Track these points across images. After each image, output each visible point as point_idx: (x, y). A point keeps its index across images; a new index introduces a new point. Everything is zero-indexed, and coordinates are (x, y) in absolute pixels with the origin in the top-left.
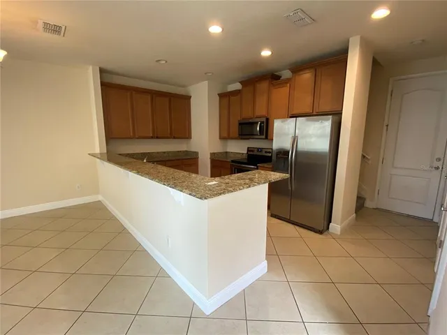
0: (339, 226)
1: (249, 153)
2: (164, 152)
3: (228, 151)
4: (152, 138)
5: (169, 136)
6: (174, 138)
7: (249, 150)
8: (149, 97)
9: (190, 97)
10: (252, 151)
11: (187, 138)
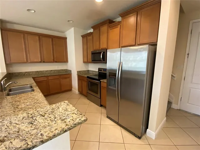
0: (154, 133)
1: (100, 71)
2: (52, 71)
3: (89, 70)
4: (40, 62)
5: (52, 61)
6: (56, 62)
7: (99, 69)
8: (37, 38)
9: (66, 38)
10: (101, 70)
11: (65, 62)
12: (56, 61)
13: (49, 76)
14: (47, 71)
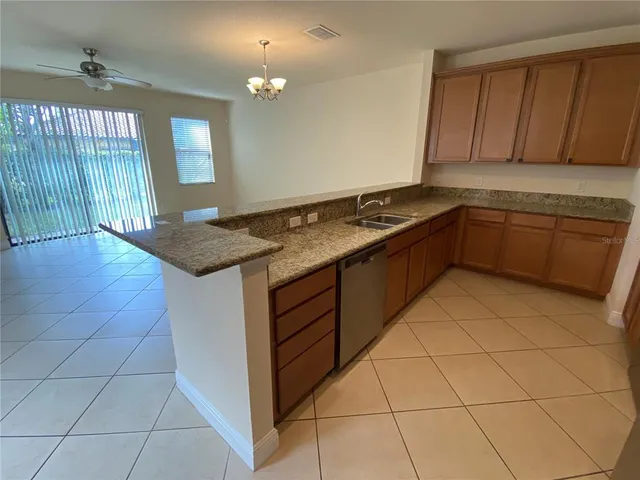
5: (557, 158)
6: (571, 162)
12: (570, 160)
13: (517, 212)
14: (529, 194)
